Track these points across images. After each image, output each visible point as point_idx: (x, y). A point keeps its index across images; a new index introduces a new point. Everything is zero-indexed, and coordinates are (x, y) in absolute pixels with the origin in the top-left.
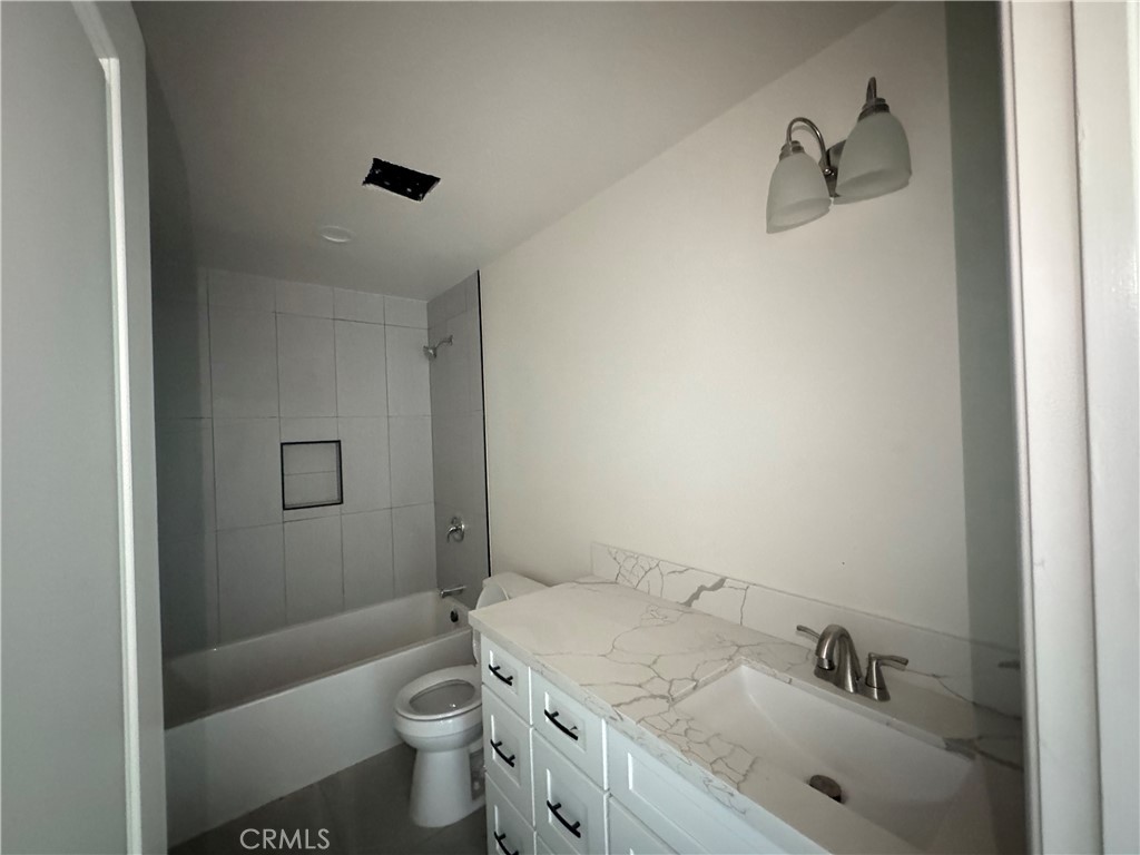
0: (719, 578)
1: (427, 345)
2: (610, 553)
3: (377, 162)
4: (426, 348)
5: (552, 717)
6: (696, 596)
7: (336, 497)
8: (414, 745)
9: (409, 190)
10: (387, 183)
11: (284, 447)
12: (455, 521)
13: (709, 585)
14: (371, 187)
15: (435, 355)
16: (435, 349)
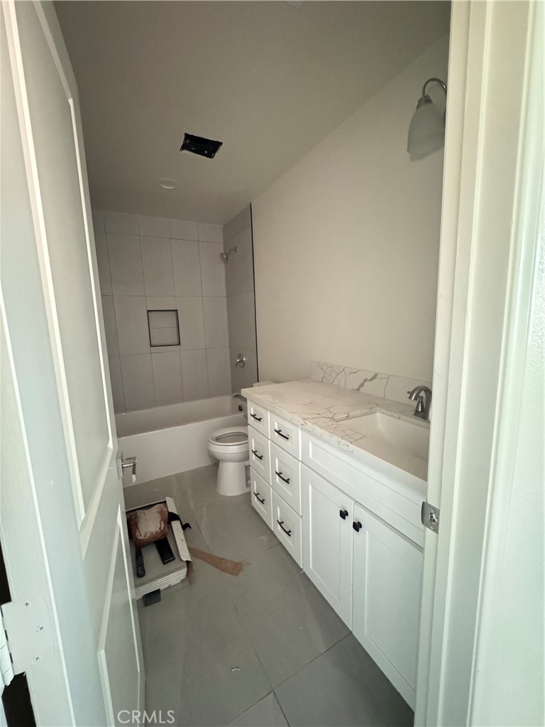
0: (374, 374)
1: (223, 252)
2: (320, 366)
3: (187, 136)
4: (222, 254)
5: (278, 432)
6: (362, 385)
7: (176, 342)
8: (218, 458)
9: (206, 152)
10: (194, 149)
11: (149, 313)
12: (240, 356)
13: (369, 378)
14: (185, 152)
15: (227, 259)
16: (227, 255)
